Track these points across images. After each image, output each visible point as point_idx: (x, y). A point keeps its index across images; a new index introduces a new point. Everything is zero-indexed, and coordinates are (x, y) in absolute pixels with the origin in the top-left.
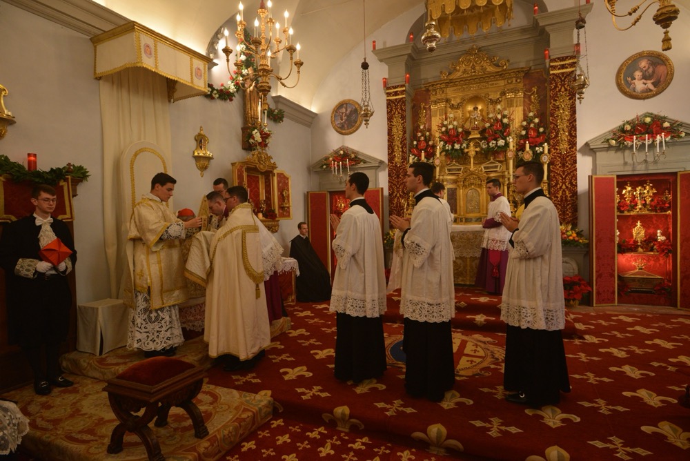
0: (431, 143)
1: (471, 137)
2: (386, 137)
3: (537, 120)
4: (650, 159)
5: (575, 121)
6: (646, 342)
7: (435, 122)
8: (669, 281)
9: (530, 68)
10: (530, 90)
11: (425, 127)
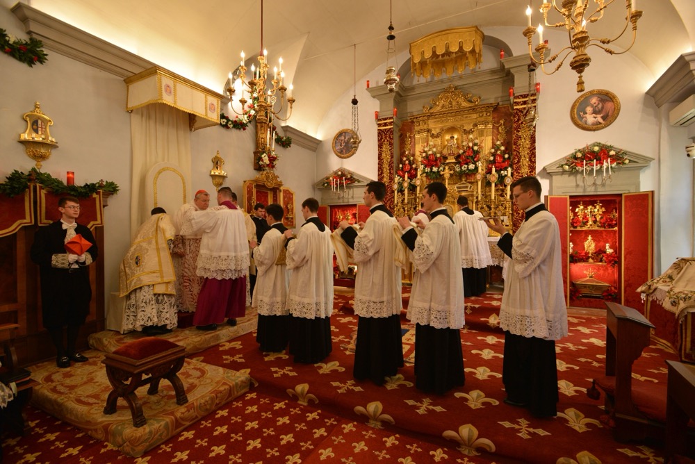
0: (414, 166)
1: (447, 161)
2: (377, 161)
3: (503, 148)
4: (599, 182)
5: (535, 149)
6: (583, 340)
7: (419, 148)
8: (615, 288)
9: (498, 104)
10: (498, 122)
11: (409, 153)
